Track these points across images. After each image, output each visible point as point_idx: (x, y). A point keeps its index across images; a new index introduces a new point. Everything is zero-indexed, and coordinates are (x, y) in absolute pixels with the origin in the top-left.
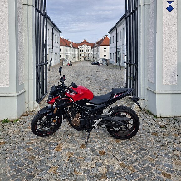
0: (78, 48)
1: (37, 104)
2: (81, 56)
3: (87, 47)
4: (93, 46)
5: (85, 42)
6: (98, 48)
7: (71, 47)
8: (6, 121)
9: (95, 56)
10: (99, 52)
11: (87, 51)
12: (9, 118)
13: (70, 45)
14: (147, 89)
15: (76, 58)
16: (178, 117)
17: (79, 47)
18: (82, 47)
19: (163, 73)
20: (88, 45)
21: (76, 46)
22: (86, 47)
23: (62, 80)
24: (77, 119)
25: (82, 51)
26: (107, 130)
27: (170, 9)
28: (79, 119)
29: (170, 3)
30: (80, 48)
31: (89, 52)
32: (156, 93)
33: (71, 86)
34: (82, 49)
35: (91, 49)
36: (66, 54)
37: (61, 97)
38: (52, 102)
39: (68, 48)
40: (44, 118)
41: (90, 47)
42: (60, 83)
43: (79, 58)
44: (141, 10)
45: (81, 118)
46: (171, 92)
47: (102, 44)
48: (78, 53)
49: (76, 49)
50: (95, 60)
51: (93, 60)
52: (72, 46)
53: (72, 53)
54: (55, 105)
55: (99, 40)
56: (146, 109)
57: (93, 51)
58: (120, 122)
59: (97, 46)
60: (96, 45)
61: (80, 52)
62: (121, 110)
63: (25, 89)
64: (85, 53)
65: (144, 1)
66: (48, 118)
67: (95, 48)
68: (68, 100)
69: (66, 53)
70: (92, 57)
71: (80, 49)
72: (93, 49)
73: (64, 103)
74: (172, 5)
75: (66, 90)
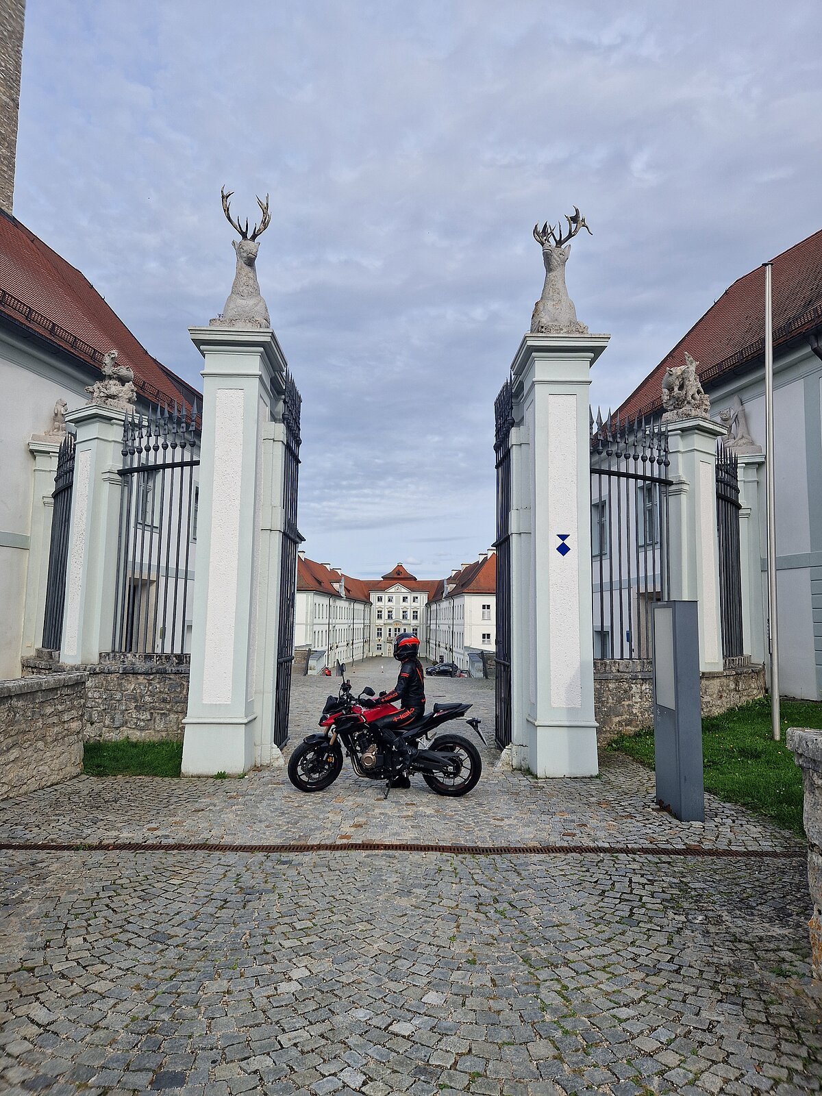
0: (367, 602)
1: (276, 750)
2: (379, 634)
3: (410, 597)
4: (436, 592)
5: (399, 576)
6: (458, 601)
7: (336, 595)
8: (222, 776)
9: (444, 639)
10: (460, 622)
11: (410, 615)
12: (228, 771)
13: (336, 586)
14: (528, 721)
15: (358, 643)
16: (583, 778)
17: (373, 597)
18: (385, 597)
19: (552, 683)
20: (412, 590)
21: (360, 593)
22: (405, 599)
23: (346, 687)
24: (371, 754)
25: (384, 615)
26: (424, 775)
27: (563, 549)
28: (374, 753)
29: (563, 537)
30: (380, 599)
31: (415, 617)
32: (536, 724)
33: (363, 693)
34: (384, 605)
35: (428, 605)
36: (316, 628)
37: (345, 713)
38: (329, 722)
39: (324, 601)
40: (310, 756)
41: (423, 598)
42: (342, 693)
43: (373, 645)
44: (514, 541)
45: (379, 753)
46: (567, 724)
47: (472, 586)
48: (367, 621)
49: (359, 607)
50: (441, 657)
51: (432, 657)
52: (343, 593)
53: (342, 623)
54: (332, 731)
55: (462, 568)
56: (524, 767)
57: (434, 616)
58: (446, 760)
59: (451, 596)
60: (450, 588)
61: (380, 617)
62: (448, 740)
63: (254, 713)
64: (397, 622)
65: (519, 527)
66: (319, 753)
67: (445, 604)
68: (357, 719)
69: (316, 621)
70: (428, 642)
71: (376, 605)
72: (434, 607)
73: (349, 725)
74: (567, 542)
75: (353, 702)
